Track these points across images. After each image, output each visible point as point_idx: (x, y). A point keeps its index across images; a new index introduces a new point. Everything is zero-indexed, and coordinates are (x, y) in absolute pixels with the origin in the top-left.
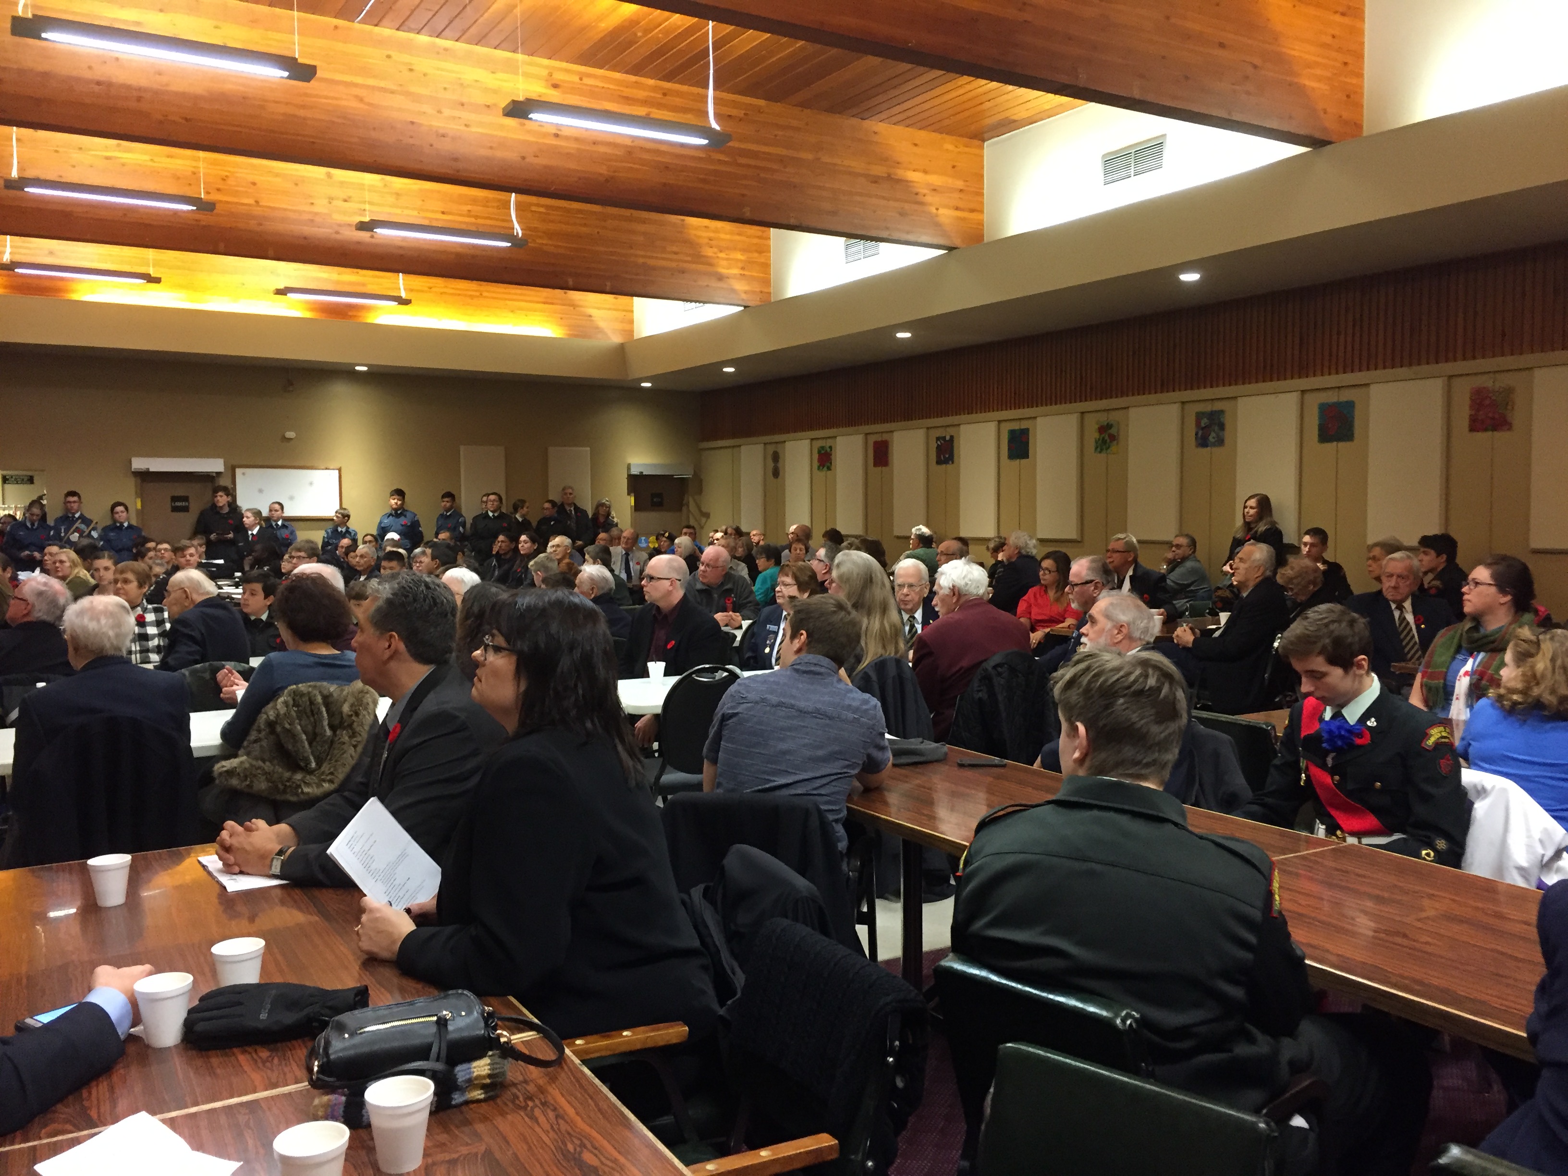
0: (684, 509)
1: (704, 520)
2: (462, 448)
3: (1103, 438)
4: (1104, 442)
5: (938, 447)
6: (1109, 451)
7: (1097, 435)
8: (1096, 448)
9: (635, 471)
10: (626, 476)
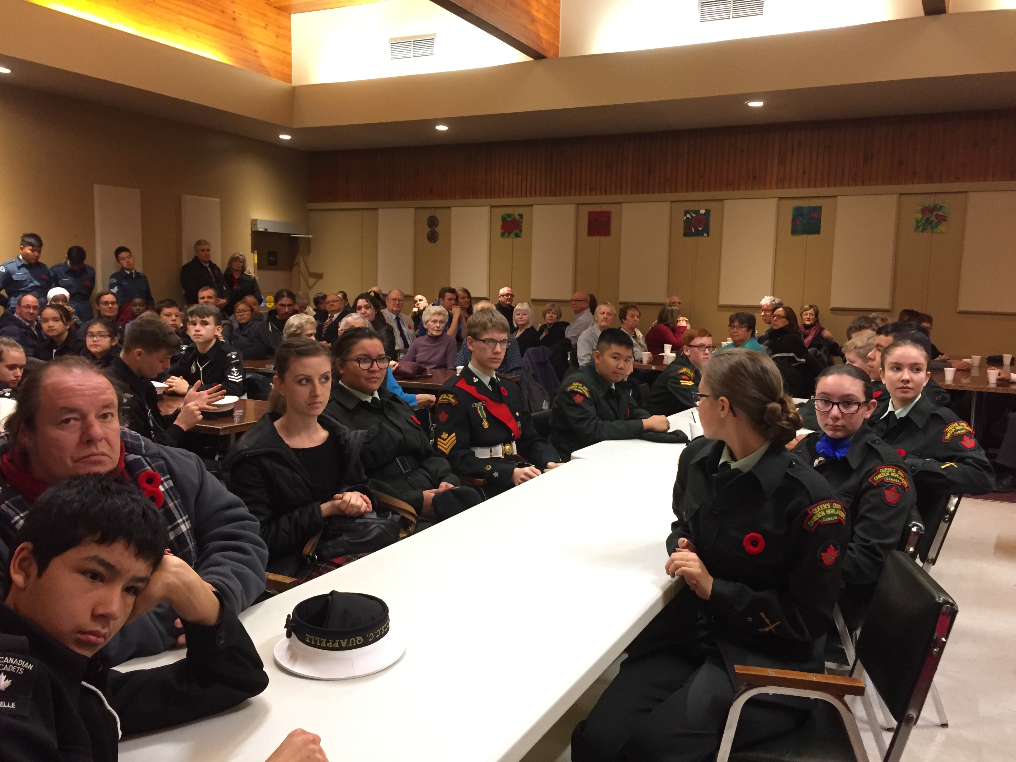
0: (295, 269)
1: (312, 281)
2: (96, 187)
3: (927, 219)
4: (928, 222)
5: (687, 221)
6: (935, 230)
7: (919, 216)
8: (918, 227)
9: (261, 228)
10: (250, 233)
